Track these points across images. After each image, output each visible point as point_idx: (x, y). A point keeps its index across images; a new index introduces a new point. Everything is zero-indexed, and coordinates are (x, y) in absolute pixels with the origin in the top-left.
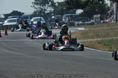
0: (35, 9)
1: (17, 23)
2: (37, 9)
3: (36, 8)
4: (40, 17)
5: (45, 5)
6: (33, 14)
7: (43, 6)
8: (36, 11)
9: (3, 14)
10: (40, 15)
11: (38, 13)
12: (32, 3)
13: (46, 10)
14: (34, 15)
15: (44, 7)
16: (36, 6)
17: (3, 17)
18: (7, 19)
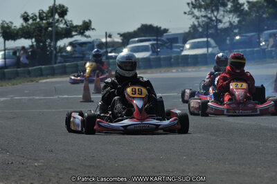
0: (194, 20)
1: (151, 55)
2: (200, 20)
3: (197, 18)
4: (205, 39)
5: (218, 10)
6: (190, 31)
7: (212, 11)
8: (196, 23)
9: (119, 34)
10: (205, 33)
11: (200, 30)
12: (188, 4)
13: (221, 21)
14: (193, 33)
15: (215, 13)
16: (196, 12)
17: (118, 39)
18: (128, 44)
